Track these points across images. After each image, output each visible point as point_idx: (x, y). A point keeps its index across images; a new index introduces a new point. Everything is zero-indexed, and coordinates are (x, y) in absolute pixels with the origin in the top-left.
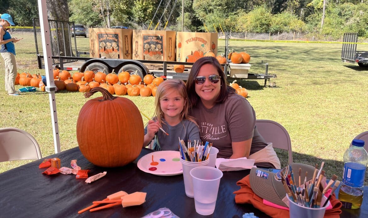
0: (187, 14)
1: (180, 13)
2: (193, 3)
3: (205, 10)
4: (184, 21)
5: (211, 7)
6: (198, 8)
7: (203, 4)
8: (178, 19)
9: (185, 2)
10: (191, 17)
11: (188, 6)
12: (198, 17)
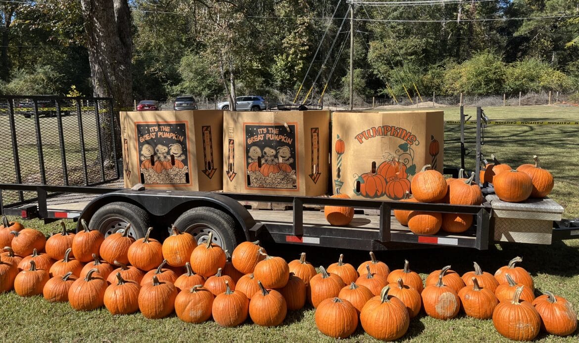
0: (358, 71)
1: (347, 70)
2: (367, 52)
3: (389, 63)
4: (354, 82)
5: (398, 58)
6: (377, 60)
7: (385, 53)
8: (343, 79)
9: (354, 52)
10: (364, 74)
11: (360, 58)
12: (377, 74)
